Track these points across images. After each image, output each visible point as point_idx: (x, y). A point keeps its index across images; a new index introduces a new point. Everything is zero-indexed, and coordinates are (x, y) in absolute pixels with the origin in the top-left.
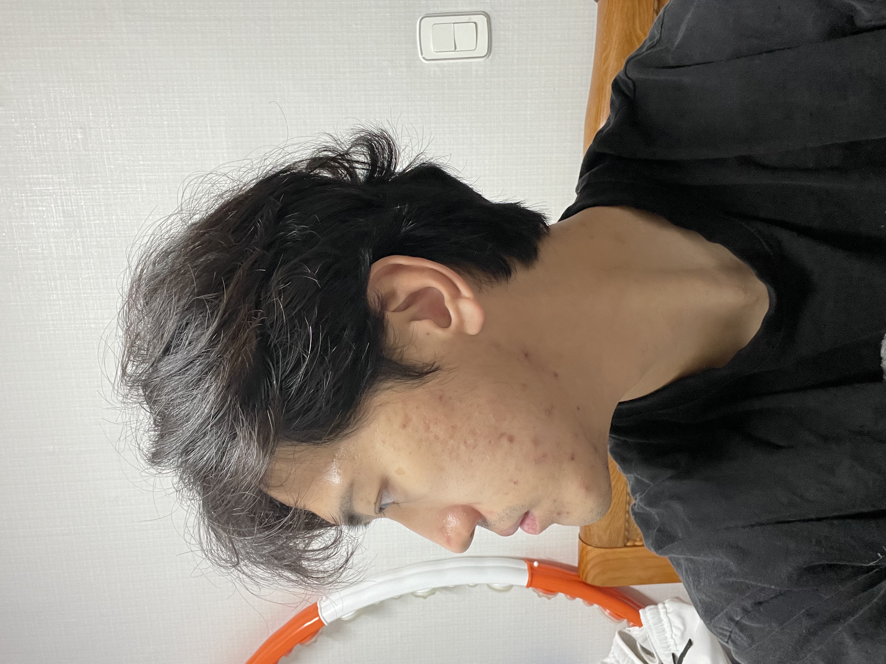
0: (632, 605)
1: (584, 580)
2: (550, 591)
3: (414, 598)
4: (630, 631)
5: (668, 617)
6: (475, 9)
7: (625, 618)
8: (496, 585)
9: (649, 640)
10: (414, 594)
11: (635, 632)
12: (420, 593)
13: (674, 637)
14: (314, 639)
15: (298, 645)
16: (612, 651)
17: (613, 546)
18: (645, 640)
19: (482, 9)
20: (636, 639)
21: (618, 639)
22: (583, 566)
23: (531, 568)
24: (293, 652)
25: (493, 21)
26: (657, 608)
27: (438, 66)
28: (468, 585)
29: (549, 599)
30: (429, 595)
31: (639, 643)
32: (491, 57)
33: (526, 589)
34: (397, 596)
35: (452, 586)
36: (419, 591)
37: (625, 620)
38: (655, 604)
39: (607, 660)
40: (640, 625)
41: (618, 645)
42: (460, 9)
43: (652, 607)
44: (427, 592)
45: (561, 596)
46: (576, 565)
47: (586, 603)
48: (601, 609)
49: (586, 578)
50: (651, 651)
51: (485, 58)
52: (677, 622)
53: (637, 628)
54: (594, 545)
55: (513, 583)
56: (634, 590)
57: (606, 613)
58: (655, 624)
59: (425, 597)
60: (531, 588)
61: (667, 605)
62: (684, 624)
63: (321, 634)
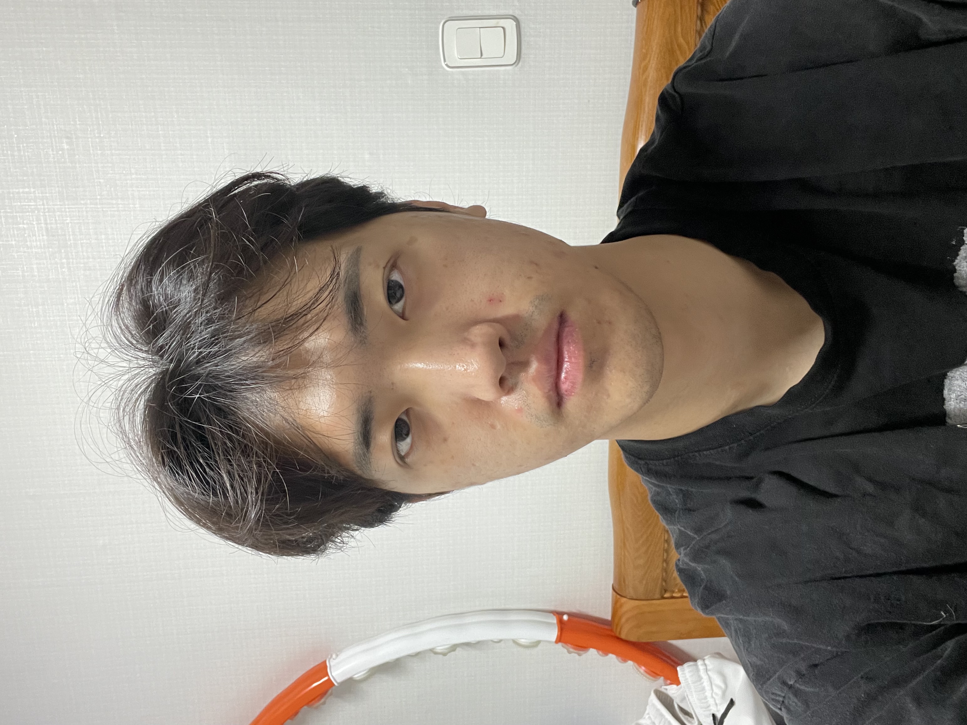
0: (669, 661)
1: (617, 635)
2: (581, 647)
3: (432, 655)
4: (666, 689)
5: (708, 674)
6: (502, 12)
7: (661, 676)
8: (523, 640)
9: (687, 699)
10: (432, 651)
11: (672, 690)
12: (439, 649)
13: (714, 695)
14: (323, 700)
15: (305, 707)
16: (647, 712)
17: (649, 598)
18: (684, 699)
19: (511, 12)
20: (674, 698)
21: (653, 699)
22: (616, 620)
23: (561, 622)
24: (300, 715)
25: (522, 25)
26: (696, 665)
27: (463, 74)
28: (492, 641)
29: (579, 655)
30: (450, 652)
31: (677, 703)
32: (520, 63)
33: (554, 644)
34: (413, 653)
35: (474, 642)
36: (438, 648)
37: (662, 678)
38: (695, 660)
39: (641, 721)
40: (678, 683)
41: (653, 705)
42: (487, 12)
43: (691, 663)
44: (448, 648)
45: (592, 652)
46: (609, 618)
47: (620, 659)
48: (635, 666)
49: (620, 633)
50: (689, 711)
51: (514, 66)
52: (718, 681)
53: (674, 686)
54: (628, 597)
55: (540, 639)
56: (671, 645)
57: (642, 671)
58: (694, 683)
59: (444, 654)
60: (560, 644)
61: (707, 662)
62: (725, 681)
63: (331, 694)
